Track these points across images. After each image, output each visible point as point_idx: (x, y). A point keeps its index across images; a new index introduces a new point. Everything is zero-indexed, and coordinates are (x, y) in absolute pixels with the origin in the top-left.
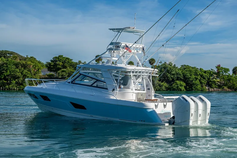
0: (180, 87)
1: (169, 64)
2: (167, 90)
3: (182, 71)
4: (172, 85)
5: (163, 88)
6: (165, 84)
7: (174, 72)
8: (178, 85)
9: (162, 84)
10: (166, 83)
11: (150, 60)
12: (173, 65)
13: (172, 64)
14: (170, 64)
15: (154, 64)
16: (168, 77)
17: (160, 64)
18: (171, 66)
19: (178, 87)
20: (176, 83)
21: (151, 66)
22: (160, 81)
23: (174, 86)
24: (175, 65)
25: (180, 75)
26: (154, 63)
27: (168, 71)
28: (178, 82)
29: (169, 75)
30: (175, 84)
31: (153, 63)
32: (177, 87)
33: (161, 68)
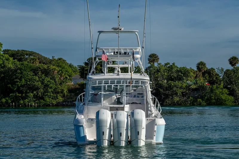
21: (233, 68)
26: (237, 63)
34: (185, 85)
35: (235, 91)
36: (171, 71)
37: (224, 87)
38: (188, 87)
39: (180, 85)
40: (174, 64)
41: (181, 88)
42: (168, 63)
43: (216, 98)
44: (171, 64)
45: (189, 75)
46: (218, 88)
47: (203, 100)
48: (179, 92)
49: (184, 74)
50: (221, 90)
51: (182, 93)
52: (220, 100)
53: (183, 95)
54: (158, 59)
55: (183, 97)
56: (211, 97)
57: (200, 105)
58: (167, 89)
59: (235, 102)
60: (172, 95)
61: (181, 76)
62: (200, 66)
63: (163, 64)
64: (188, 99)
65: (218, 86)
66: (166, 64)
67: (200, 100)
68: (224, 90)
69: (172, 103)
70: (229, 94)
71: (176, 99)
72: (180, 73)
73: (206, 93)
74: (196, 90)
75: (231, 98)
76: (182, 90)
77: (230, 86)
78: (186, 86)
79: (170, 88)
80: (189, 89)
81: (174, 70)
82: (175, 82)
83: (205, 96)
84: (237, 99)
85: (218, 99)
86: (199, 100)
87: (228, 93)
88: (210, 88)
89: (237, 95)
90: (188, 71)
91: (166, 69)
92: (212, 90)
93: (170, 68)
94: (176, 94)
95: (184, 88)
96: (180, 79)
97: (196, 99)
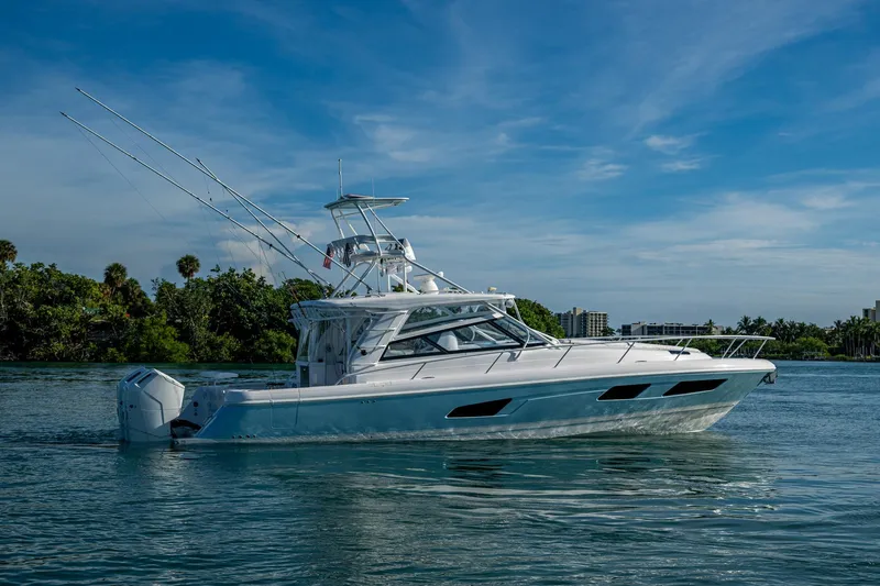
0: (279, 351)
1: (245, 277)
2: (235, 361)
3: (285, 300)
4: (252, 343)
5: (224, 352)
6: (230, 342)
7: (259, 303)
8: (271, 342)
9: (219, 339)
10: (231, 338)
11: (180, 262)
12: (256, 279)
13: (254, 276)
14: (248, 276)
15: (196, 275)
16: (239, 318)
17: (215, 276)
18: (249, 280)
19: (271, 349)
20: (266, 337)
21: (186, 280)
22: (211, 329)
23: (260, 346)
24: (262, 278)
25: (279, 310)
26: (196, 270)
27: (240, 300)
28: (271, 333)
29: (243, 312)
30: (262, 340)
31: (192, 271)
32: (267, 350)
33: (218, 289)
34: (77, 315)
35: (192, 333)
36: (46, 281)
37: (169, 323)
38: (85, 320)
39: (68, 314)
40: (53, 266)
41: (69, 321)
42: (41, 265)
43: (150, 347)
44: (47, 267)
45: (88, 292)
46: (156, 324)
47: (120, 350)
48: (66, 330)
49: (78, 290)
50: (161, 330)
51: (72, 332)
52: (159, 351)
53: (74, 338)
54: (15, 252)
55: (74, 341)
56: (138, 343)
57: (113, 362)
58: (35, 323)
59: (193, 357)
60: (47, 338)
61: (71, 294)
62: (114, 273)
63: (28, 265)
64: (84, 347)
65: (156, 320)
66: (35, 267)
67: (114, 350)
68: (169, 328)
69: (45, 356)
70: (180, 339)
71: (58, 346)
72: (68, 289)
73: (129, 334)
74: (102, 326)
75: (184, 347)
76: (71, 327)
77: (179, 321)
78: (82, 319)
79: (43, 320)
80: (88, 325)
81: (53, 280)
82: (56, 307)
83: (125, 340)
84: (195, 350)
85: (154, 348)
86: (110, 350)
87: (176, 335)
88: (136, 323)
89: (195, 341)
90: (86, 284)
91: (34, 278)
92: (141, 328)
93: (43, 275)
94: (58, 335)
95: (77, 323)
96: (67, 300)
97: (103, 347)
